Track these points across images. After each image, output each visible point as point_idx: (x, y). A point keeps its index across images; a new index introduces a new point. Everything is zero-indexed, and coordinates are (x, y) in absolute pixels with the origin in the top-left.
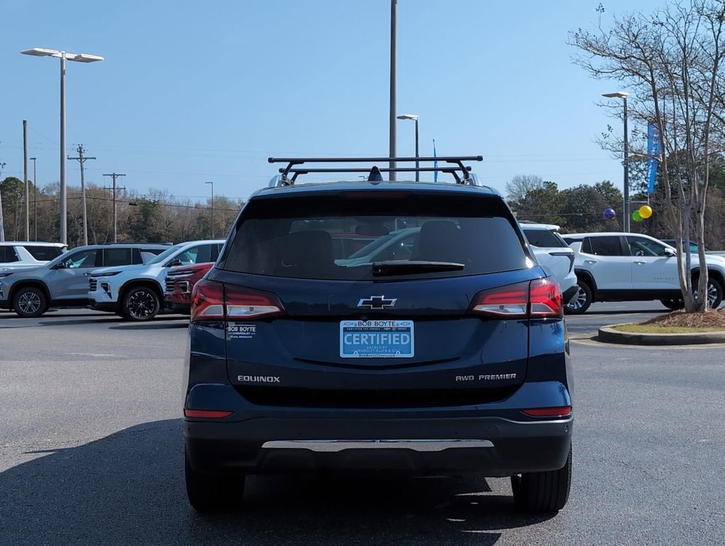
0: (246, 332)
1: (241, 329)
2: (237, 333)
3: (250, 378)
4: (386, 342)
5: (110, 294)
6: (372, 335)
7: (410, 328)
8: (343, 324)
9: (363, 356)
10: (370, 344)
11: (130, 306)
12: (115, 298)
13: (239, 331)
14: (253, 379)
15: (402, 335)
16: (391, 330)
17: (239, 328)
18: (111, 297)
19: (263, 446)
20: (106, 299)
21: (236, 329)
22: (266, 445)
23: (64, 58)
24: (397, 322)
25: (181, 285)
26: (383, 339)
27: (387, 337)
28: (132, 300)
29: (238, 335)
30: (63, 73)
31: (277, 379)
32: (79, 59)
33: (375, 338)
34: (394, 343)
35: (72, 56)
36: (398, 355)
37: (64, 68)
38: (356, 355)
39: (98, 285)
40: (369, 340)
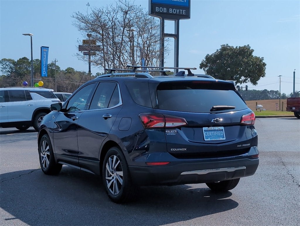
0: (173, 132)
1: (171, 131)
2: (170, 133)
3: (176, 149)
6: (213, 132)
7: (223, 129)
8: (204, 129)
9: (212, 140)
10: (212, 136)
13: (170, 132)
14: (177, 150)
15: (221, 132)
16: (217, 130)
17: (170, 131)
19: (181, 174)
21: (169, 131)
24: (219, 127)
26: (216, 134)
27: (217, 133)
29: (170, 134)
31: (185, 149)
33: (213, 133)
34: (219, 135)
36: (221, 139)
38: (209, 140)
40: (212, 134)
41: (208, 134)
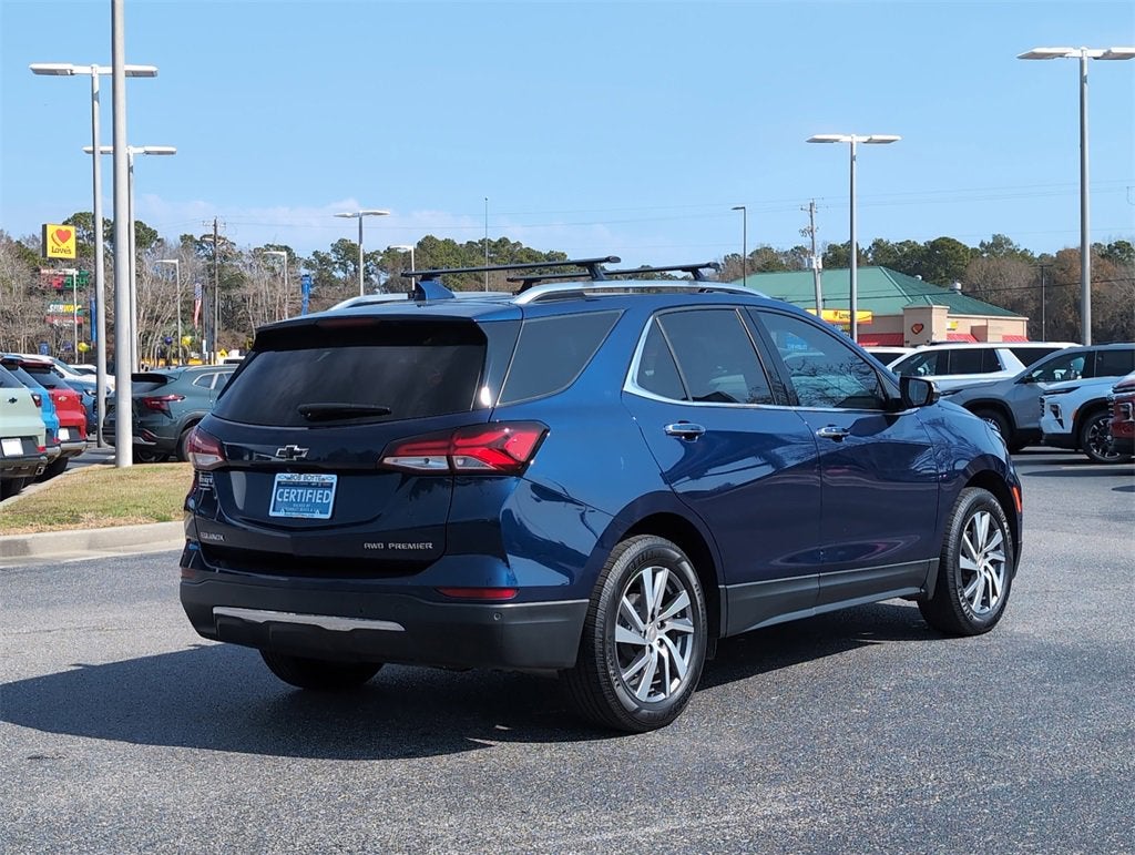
3: (207, 535)
4: (310, 499)
5: (1061, 422)
6: (300, 491)
7: (333, 484)
8: (280, 477)
9: (289, 515)
10: (296, 502)
11: (1093, 440)
12: (1068, 428)
15: (325, 492)
16: (317, 486)
18: (1062, 425)
19: (213, 612)
20: (1057, 429)
22: (216, 610)
23: (1085, 59)
24: (324, 476)
25: (1122, 410)
26: (309, 496)
27: (312, 494)
28: (1094, 431)
30: (1083, 80)
31: (221, 538)
32: (1107, 56)
33: (302, 494)
34: (318, 501)
35: (1099, 53)
36: (318, 515)
37: (1085, 74)
38: (282, 514)
39: (1047, 408)
40: (296, 497)
41: (286, 495)
